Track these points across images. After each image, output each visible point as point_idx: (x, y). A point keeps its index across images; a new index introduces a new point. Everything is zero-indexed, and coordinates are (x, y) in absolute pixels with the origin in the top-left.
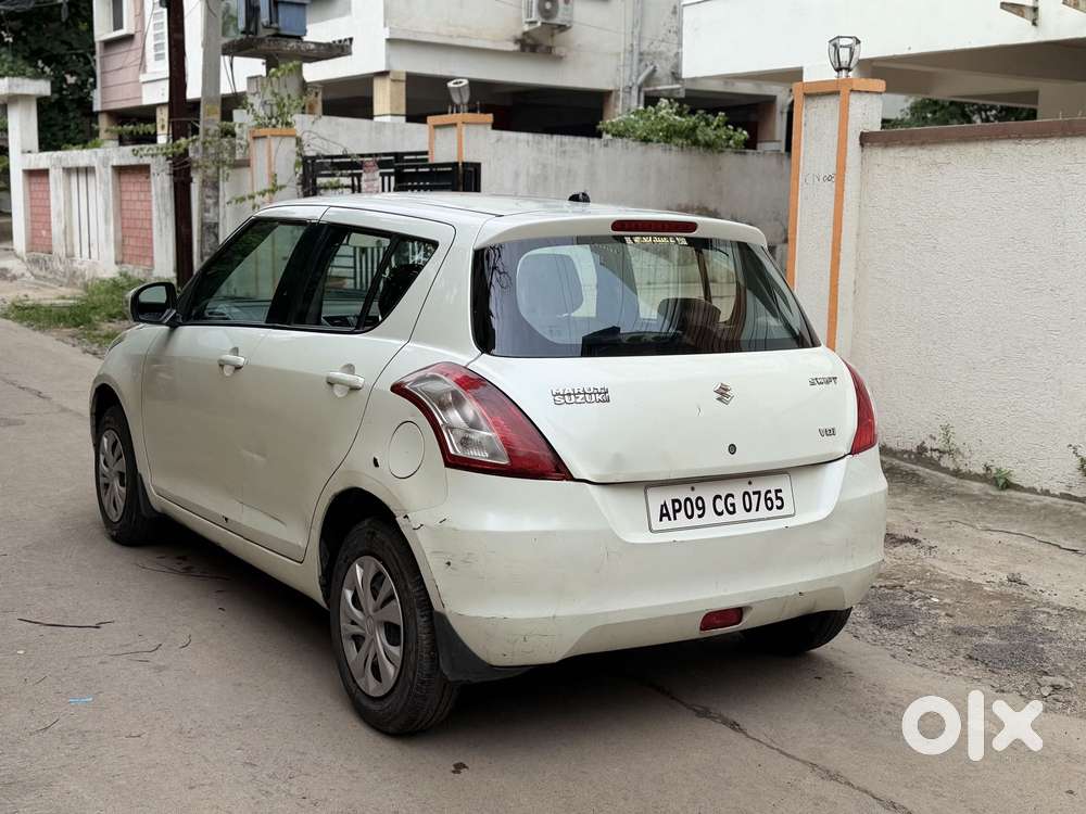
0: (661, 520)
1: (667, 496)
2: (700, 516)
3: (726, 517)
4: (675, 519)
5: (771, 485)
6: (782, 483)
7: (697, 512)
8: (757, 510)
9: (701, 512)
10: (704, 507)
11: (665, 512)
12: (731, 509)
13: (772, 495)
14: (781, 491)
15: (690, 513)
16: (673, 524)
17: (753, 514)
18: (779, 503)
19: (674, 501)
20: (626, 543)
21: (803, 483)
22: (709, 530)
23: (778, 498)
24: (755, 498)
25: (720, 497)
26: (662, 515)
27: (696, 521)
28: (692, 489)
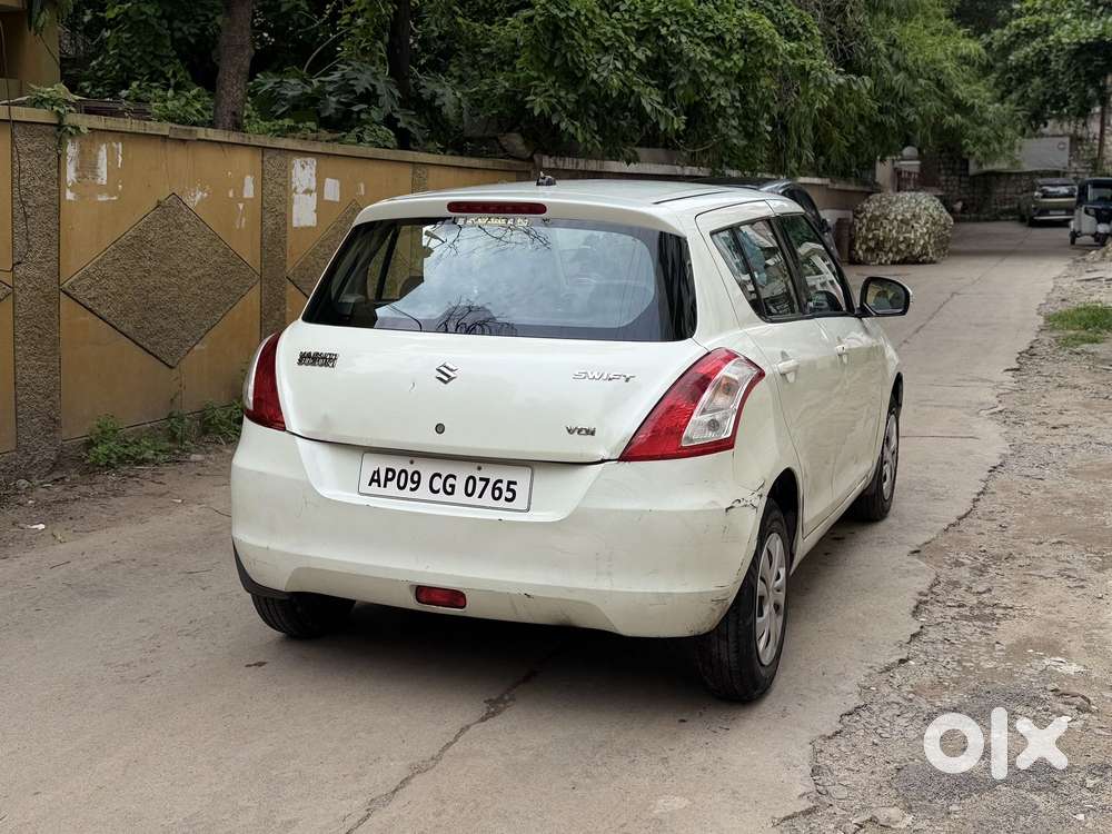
0: (370, 484)
1: (382, 464)
2: (412, 490)
3: (441, 496)
4: (385, 486)
5: (506, 475)
6: (522, 479)
7: (410, 485)
8: (480, 496)
9: (414, 486)
10: (418, 482)
11: (376, 478)
12: (449, 490)
13: (504, 486)
14: (515, 483)
15: (402, 485)
16: (381, 490)
17: (474, 500)
18: (510, 495)
19: (388, 470)
20: (322, 496)
21: (547, 483)
22: (420, 504)
23: (509, 489)
24: (479, 485)
25: (440, 476)
26: (372, 480)
27: (406, 493)
28: (412, 462)
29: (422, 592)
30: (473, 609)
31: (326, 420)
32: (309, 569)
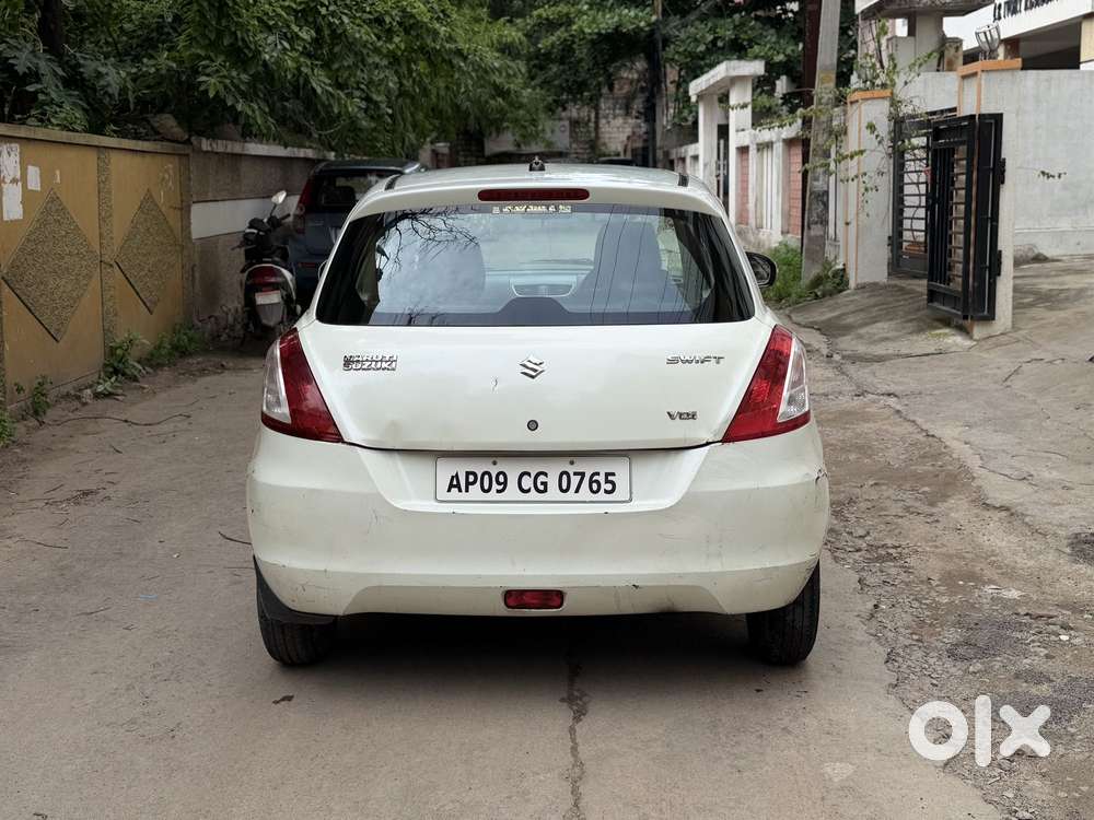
0: (449, 490)
1: (461, 468)
2: (498, 491)
3: (533, 495)
4: (467, 491)
5: (603, 467)
6: (621, 470)
7: (495, 487)
8: (577, 491)
9: (501, 487)
10: (505, 483)
11: (455, 483)
12: (541, 488)
13: (601, 478)
14: (613, 474)
15: (486, 487)
16: (463, 496)
17: (571, 495)
18: (609, 487)
19: (468, 474)
20: (397, 508)
21: (647, 471)
22: (511, 505)
23: (607, 481)
24: (575, 480)
25: (529, 474)
26: (451, 486)
27: (493, 495)
28: (495, 463)
29: (513, 597)
30: (569, 608)
31: (394, 427)
32: (380, 587)
